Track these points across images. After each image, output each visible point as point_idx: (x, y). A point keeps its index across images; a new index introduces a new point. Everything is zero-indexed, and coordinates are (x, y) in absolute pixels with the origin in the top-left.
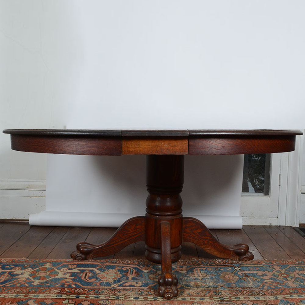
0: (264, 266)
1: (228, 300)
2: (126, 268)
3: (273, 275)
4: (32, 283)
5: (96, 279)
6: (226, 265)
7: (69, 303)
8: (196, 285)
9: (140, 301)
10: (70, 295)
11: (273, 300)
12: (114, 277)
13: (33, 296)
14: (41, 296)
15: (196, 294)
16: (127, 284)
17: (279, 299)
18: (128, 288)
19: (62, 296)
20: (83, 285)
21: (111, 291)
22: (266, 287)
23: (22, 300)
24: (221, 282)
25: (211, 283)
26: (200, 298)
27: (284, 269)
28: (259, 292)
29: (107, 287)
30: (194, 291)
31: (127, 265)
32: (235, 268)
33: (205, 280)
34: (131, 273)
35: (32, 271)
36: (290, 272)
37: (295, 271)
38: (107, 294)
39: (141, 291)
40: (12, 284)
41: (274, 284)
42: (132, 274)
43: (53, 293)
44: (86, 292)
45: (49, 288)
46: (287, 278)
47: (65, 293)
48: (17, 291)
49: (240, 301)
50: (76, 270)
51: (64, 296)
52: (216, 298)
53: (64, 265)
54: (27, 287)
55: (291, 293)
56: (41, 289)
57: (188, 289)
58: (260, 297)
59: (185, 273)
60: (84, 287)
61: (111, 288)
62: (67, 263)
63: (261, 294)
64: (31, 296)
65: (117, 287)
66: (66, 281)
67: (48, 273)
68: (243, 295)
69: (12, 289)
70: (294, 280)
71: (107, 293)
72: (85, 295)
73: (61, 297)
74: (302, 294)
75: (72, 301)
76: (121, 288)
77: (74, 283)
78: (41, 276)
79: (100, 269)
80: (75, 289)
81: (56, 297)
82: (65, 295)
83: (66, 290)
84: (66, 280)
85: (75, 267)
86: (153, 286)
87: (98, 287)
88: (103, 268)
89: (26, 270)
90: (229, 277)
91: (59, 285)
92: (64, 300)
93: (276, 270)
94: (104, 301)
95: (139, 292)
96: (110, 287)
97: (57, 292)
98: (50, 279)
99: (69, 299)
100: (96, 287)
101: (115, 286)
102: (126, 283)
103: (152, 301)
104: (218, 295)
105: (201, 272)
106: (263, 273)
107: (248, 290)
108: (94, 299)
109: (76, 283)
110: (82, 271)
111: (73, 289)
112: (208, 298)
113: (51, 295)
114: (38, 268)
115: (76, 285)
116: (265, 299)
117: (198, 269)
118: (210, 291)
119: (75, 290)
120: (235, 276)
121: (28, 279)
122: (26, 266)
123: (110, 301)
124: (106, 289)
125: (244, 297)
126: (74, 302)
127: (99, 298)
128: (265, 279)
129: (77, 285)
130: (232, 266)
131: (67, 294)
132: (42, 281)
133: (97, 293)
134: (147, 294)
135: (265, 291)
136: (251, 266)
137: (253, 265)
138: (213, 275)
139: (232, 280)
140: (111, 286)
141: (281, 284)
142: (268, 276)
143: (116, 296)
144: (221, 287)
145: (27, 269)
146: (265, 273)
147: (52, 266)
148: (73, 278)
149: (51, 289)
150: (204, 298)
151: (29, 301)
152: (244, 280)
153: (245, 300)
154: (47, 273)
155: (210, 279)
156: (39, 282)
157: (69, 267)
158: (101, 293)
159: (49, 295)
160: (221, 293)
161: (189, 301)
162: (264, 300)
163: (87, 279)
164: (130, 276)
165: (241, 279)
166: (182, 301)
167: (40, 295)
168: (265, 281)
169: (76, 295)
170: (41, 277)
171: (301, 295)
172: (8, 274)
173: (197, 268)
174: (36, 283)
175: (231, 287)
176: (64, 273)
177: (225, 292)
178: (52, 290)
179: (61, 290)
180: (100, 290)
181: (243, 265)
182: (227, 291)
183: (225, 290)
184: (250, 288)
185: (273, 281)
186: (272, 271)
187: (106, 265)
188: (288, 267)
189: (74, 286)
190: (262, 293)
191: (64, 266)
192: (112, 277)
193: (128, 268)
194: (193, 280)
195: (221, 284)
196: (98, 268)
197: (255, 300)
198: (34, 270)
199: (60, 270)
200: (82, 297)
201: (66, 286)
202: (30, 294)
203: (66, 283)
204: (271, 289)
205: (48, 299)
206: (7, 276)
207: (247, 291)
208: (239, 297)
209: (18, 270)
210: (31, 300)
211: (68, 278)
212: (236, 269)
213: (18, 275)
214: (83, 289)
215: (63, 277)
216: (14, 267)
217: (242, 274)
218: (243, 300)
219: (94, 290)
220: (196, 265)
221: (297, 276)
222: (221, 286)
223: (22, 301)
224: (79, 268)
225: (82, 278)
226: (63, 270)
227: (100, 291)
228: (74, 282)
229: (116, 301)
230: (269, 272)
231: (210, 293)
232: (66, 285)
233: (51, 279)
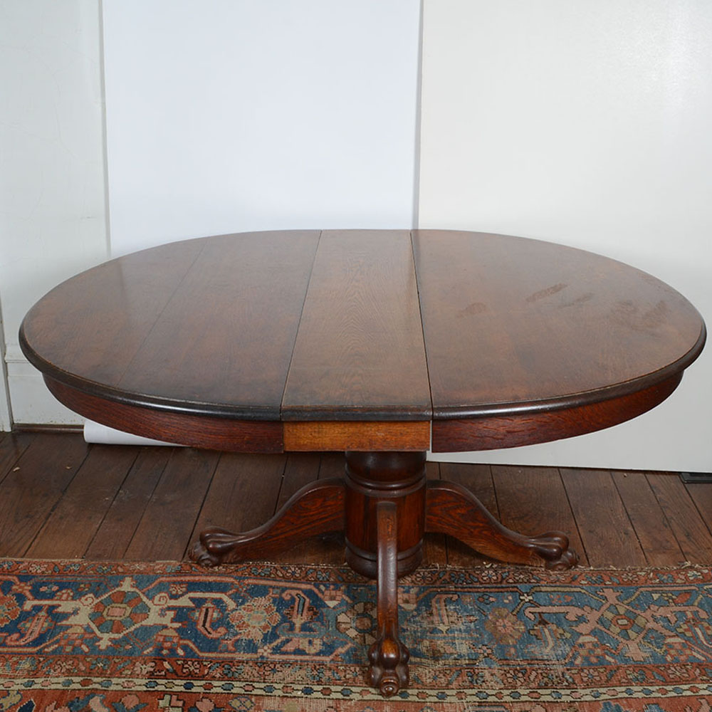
0: (583, 591)
1: (496, 700)
2: (290, 595)
3: (600, 621)
4: (97, 644)
5: (227, 629)
6: (502, 587)
7: (172, 707)
8: (433, 651)
9: (315, 700)
10: (174, 681)
11: (589, 702)
12: (263, 624)
13: (98, 683)
14: (116, 684)
15: (431, 680)
16: (290, 647)
17: (601, 698)
18: (292, 657)
19: (157, 684)
20: (199, 650)
21: (257, 668)
22: (578, 661)
23: (77, 696)
24: (486, 643)
25: (464, 645)
26: (437, 691)
27: (626, 602)
28: (563, 673)
29: (249, 656)
30: (427, 671)
31: (294, 585)
32: (520, 595)
33: (453, 635)
34: (300, 610)
35: (94, 603)
36: (638, 612)
37: (649, 608)
38: (248, 677)
39: (318, 667)
40: (57, 646)
41: (598, 651)
42: (302, 611)
43: (138, 675)
44: (206, 672)
45: (131, 658)
46: (629, 631)
47: (163, 673)
48: (67, 667)
49: (519, 704)
50: (184, 602)
51: (161, 685)
52: (471, 695)
53: (160, 583)
54: (86, 655)
55: (629, 683)
56: (115, 662)
57: (415, 663)
58: (563, 692)
59: (412, 611)
60: (201, 654)
61: (258, 658)
62: (168, 579)
63: (567, 681)
64: (95, 683)
65: (269, 655)
66: (165, 636)
67: (129, 610)
68: (527, 682)
69: (56, 663)
70: (643, 638)
71: (250, 673)
72: (204, 682)
73: (156, 688)
74: (652, 684)
75: (178, 700)
76: (277, 657)
77: (181, 642)
78: (113, 618)
79: (235, 596)
80: (184, 661)
81: (145, 689)
82: (164, 681)
83: (166, 665)
84: (165, 632)
85: (184, 589)
86: (343, 654)
87: (230, 655)
88: (241, 592)
89: (83, 599)
90: (504, 626)
91: (151, 649)
92: (162, 695)
93: (608, 605)
94: (243, 699)
95: (315, 673)
96: (255, 656)
97: (147, 673)
98: (132, 629)
99: (171, 693)
100: (226, 655)
101: (265, 651)
102: (289, 644)
103: (339, 699)
104: (477, 683)
105: (448, 608)
106: (580, 612)
107: (539, 669)
108: (222, 693)
109: (185, 642)
110: (199, 602)
111: (179, 662)
112: (454, 692)
113: (135, 680)
114: (107, 595)
115: (185, 648)
116: (572, 700)
117: (441, 598)
118: (460, 670)
119: (183, 665)
120: (518, 623)
121: (88, 629)
122: (82, 586)
123: (253, 700)
124: (247, 663)
125: (528, 691)
126: (180, 703)
127: (232, 691)
128: (581, 634)
129: (188, 650)
130: (516, 589)
131: (167, 676)
132: (116, 636)
133: (229, 676)
134: (329, 678)
135: (576, 671)
136: (555, 591)
137: (560, 589)
138: (471, 618)
139: (511, 635)
140: (256, 653)
141: (613, 651)
142: (589, 625)
143: (265, 685)
144: (485, 657)
145: (84, 596)
146: (583, 612)
147: (137, 587)
148: (180, 625)
149: (135, 663)
150: (448, 692)
151: (90, 701)
152: (536, 636)
153: (530, 702)
154: (125, 608)
155: (465, 631)
156: (111, 640)
157: (171, 590)
158: (237, 675)
159: (132, 681)
160: (482, 677)
161: (415, 702)
162: (571, 702)
163: (209, 630)
164: (298, 619)
165: (529, 633)
166: (400, 701)
167: (114, 680)
168: (581, 640)
169: (185, 682)
170: (114, 621)
171: (650, 688)
172: (46, 615)
173: (439, 593)
174: (105, 641)
175: (507, 659)
176: (162, 610)
177: (492, 675)
178: (137, 663)
179: (156, 664)
180: (234, 666)
181: (538, 589)
182: (496, 671)
183: (493, 666)
184: (547, 663)
185: (596, 640)
186: (600, 609)
187: (248, 585)
188: (636, 595)
189: (181, 652)
190: (568, 677)
191: (162, 587)
192: (259, 623)
193: (294, 593)
194: (428, 634)
195: (485, 648)
196: (231, 592)
197: (551, 702)
198: (100, 599)
199: (152, 599)
200: (198, 686)
201: (165, 652)
202: (92, 678)
203: (166, 642)
204: (591, 664)
205: (130, 693)
206: (45, 621)
207: (539, 671)
208: (518, 690)
209: (67, 600)
210: (96, 697)
211: (170, 625)
212: (522, 600)
213: (66, 616)
214: (200, 661)
215: (159, 623)
216: (58, 591)
217: (532, 617)
218: (526, 701)
219: (221, 663)
220: (438, 584)
221: (651, 625)
222: (486, 654)
223: (78, 698)
224: (192, 595)
225: (199, 627)
226: (160, 601)
227: (233, 669)
228: (181, 639)
229: (266, 701)
230: (592, 609)
231: (460, 678)
232: (166, 648)
233: (135, 629)
